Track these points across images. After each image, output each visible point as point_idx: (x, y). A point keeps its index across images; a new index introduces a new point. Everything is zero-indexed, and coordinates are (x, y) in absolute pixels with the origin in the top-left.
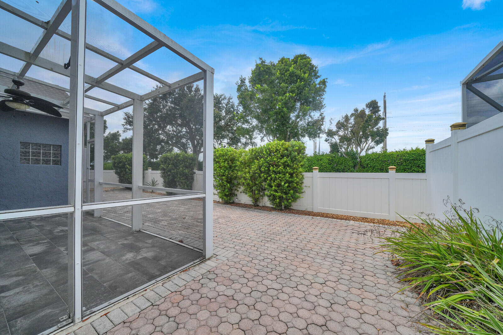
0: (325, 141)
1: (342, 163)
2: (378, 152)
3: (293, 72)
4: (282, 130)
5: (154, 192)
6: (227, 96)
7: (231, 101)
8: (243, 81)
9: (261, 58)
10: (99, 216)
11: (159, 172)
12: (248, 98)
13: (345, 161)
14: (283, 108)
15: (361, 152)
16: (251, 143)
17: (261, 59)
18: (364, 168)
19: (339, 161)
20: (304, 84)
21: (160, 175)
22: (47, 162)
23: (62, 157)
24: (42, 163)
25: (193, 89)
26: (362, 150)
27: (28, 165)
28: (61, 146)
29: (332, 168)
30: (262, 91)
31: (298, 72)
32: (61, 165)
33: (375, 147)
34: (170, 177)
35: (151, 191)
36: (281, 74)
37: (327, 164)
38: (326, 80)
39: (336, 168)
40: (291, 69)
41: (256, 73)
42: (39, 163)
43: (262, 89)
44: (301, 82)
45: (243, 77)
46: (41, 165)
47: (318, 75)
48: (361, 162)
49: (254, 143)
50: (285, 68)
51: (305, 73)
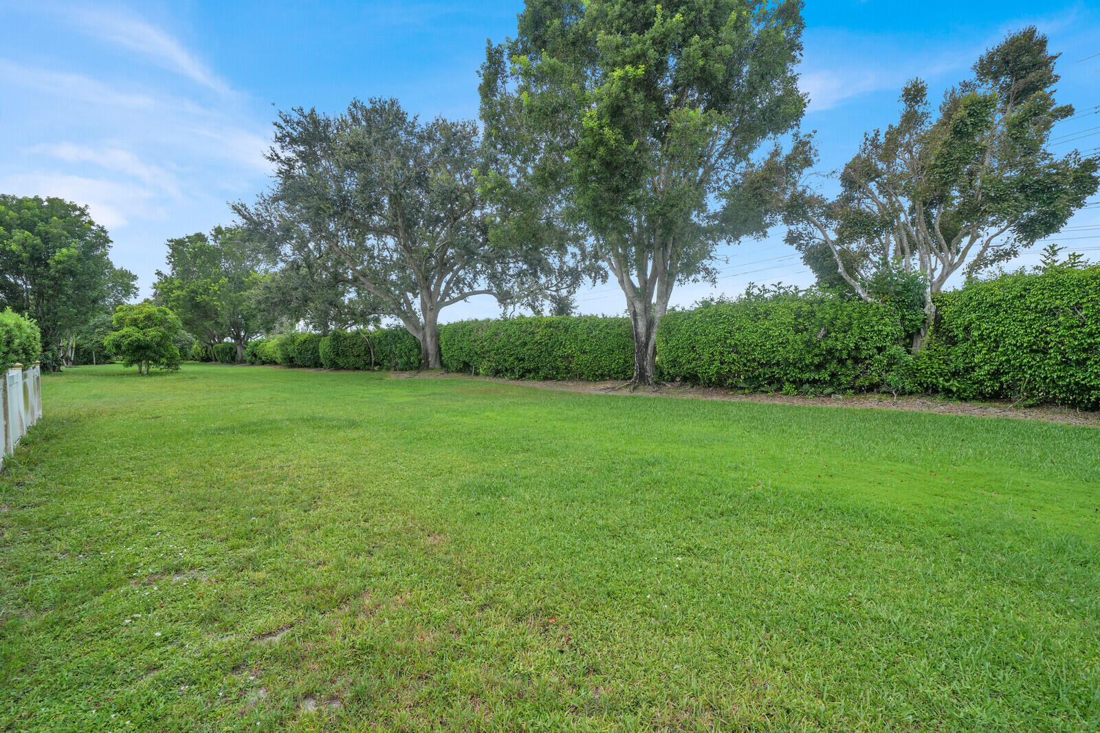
0: (786, 241)
1: (850, 324)
2: (1029, 271)
13: (862, 315)
15: (942, 279)
18: (955, 344)
19: (836, 318)
26: (951, 267)
29: (808, 346)
33: (1021, 249)
37: (788, 331)
39: (822, 343)
48: (938, 319)
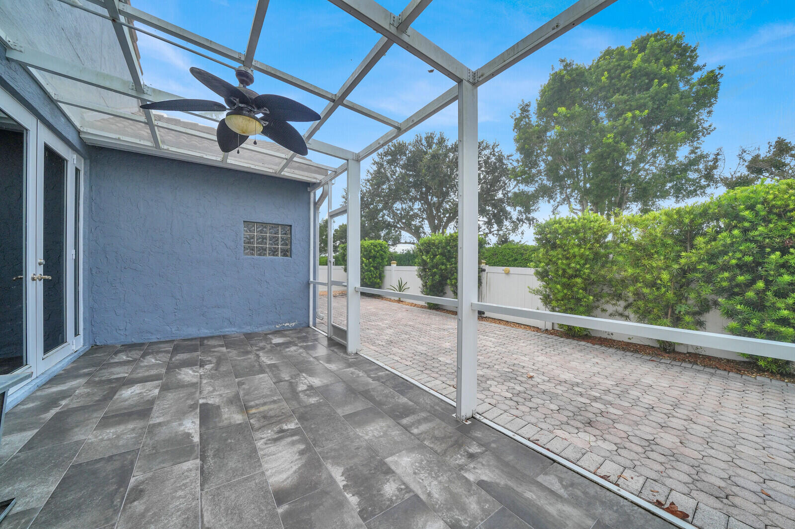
3: (640, 69)
4: (611, 186)
5: (402, 301)
6: (491, 144)
7: (496, 150)
8: (525, 109)
9: (563, 59)
10: (354, 352)
11: (416, 268)
12: (534, 139)
14: (617, 143)
16: (528, 219)
17: (562, 61)
20: (669, 88)
21: (416, 273)
22: (274, 252)
23: (293, 244)
24: (269, 255)
25: (435, 141)
27: (253, 256)
28: (291, 226)
30: (568, 118)
31: (653, 66)
32: (291, 257)
34: (437, 277)
35: (397, 299)
36: (610, 78)
38: (717, 72)
40: (636, 62)
41: (552, 89)
42: (265, 254)
43: (568, 115)
44: (660, 84)
45: (526, 102)
46: (268, 257)
47: (695, 65)
49: (533, 219)
50: (619, 65)
51: (668, 65)
